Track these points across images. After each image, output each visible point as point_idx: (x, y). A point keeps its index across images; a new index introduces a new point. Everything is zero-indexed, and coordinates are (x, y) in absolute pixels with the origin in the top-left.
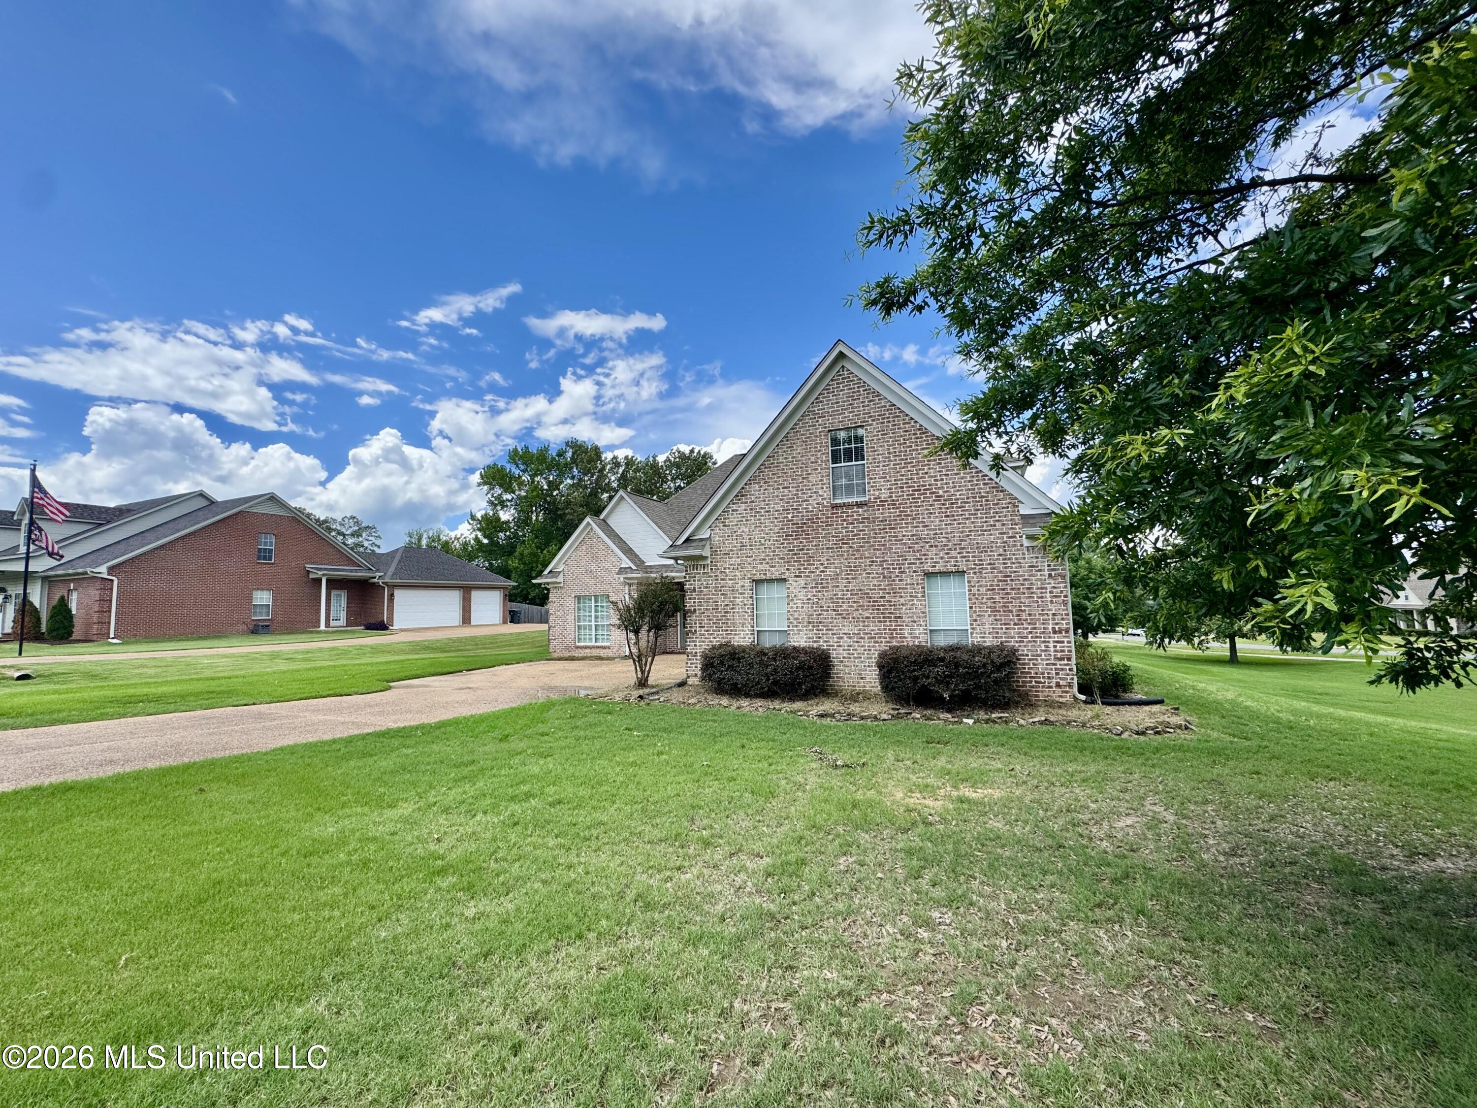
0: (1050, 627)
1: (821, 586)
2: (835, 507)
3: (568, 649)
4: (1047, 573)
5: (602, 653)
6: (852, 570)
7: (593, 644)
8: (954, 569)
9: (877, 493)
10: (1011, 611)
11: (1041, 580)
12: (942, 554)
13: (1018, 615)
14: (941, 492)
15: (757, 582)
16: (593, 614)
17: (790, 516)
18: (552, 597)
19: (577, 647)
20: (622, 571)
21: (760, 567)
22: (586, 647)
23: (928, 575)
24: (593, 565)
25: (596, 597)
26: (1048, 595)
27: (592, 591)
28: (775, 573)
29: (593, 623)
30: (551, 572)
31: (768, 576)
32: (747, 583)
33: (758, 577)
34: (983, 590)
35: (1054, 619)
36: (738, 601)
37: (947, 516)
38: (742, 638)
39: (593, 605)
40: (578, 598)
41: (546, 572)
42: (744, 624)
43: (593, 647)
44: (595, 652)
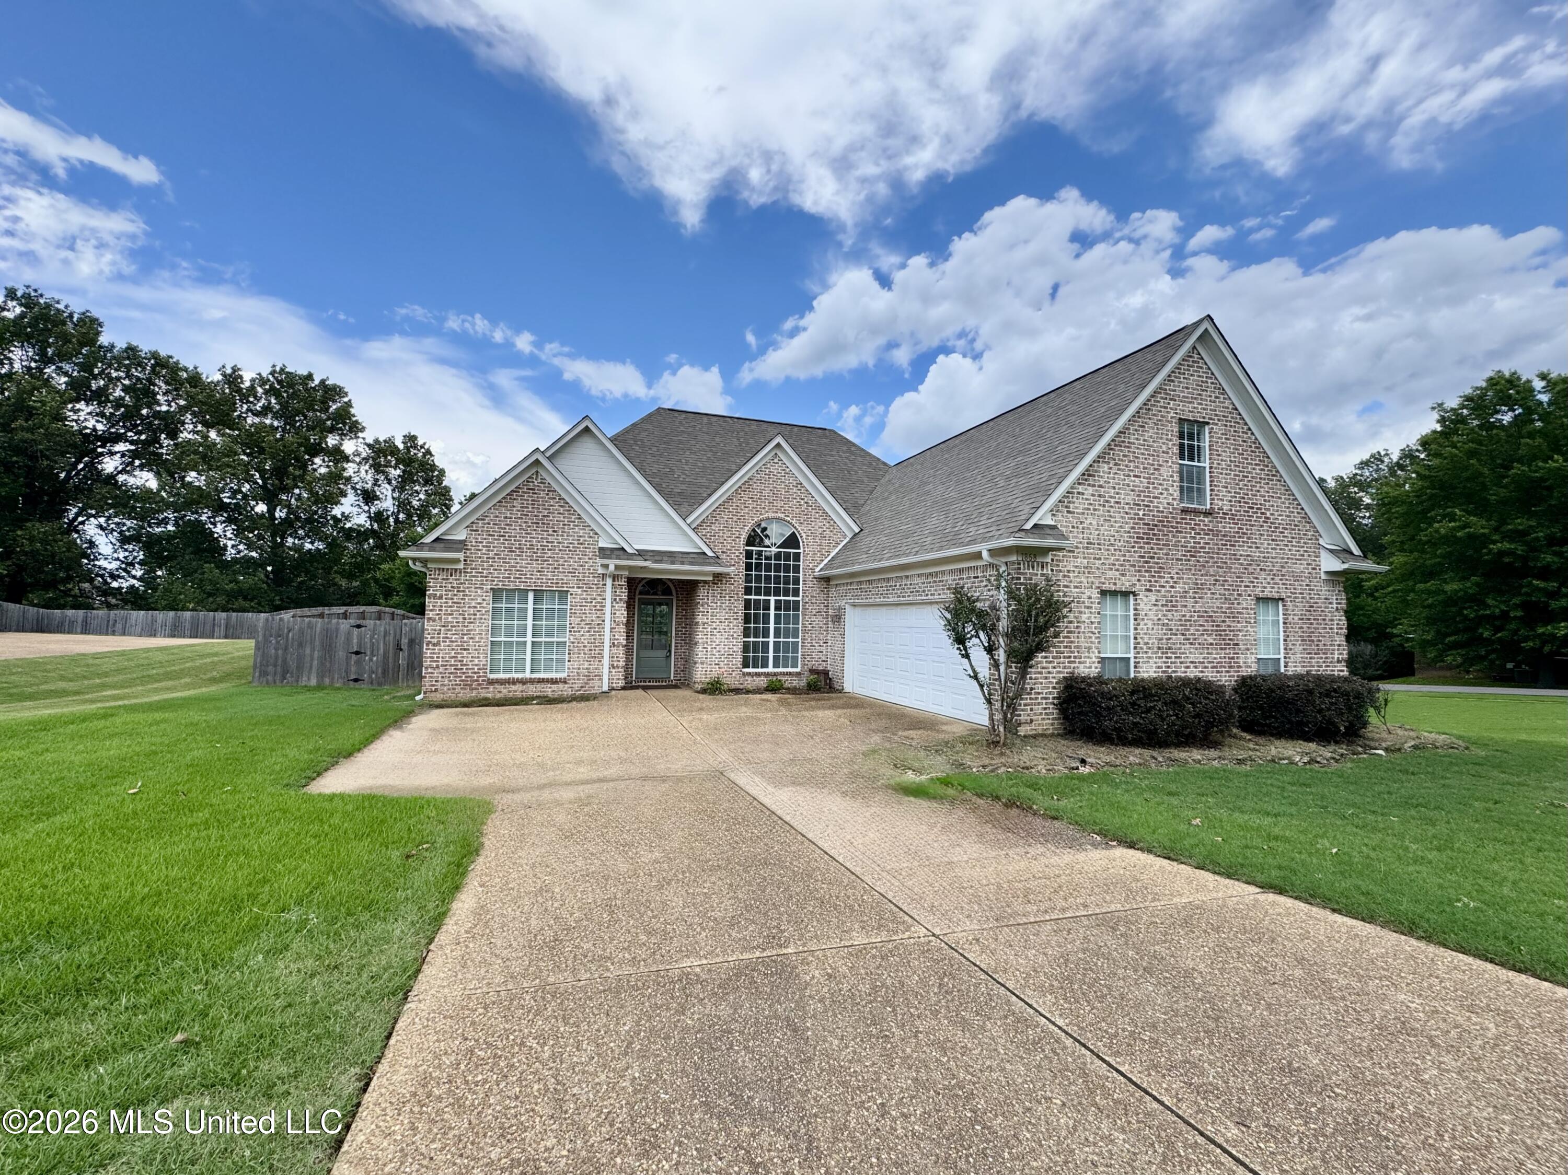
0: (1336, 656)
1: (1170, 604)
2: (1185, 511)
3: (468, 684)
4: (1335, 606)
5: (549, 690)
6: (1198, 587)
7: (528, 675)
8: (1276, 596)
9: (1220, 503)
10: (1313, 641)
11: (1330, 612)
12: (1269, 578)
13: (1318, 645)
14: (1268, 515)
15: (1103, 593)
16: (530, 622)
17: (1141, 513)
18: (433, 587)
19: (492, 682)
20: (604, 553)
21: (1110, 574)
22: (514, 682)
23: (1259, 599)
24: (536, 537)
25: (538, 594)
26: (1335, 627)
27: (534, 581)
28: (1124, 584)
29: (529, 639)
30: (437, 540)
31: (1118, 588)
32: (1095, 594)
33: (1106, 587)
34: (1296, 618)
35: (1338, 650)
36: (1084, 617)
37: (1273, 540)
38: (1088, 668)
39: (530, 606)
40: (496, 593)
41: (429, 539)
42: (1090, 648)
43: (532, 681)
44: (532, 690)
